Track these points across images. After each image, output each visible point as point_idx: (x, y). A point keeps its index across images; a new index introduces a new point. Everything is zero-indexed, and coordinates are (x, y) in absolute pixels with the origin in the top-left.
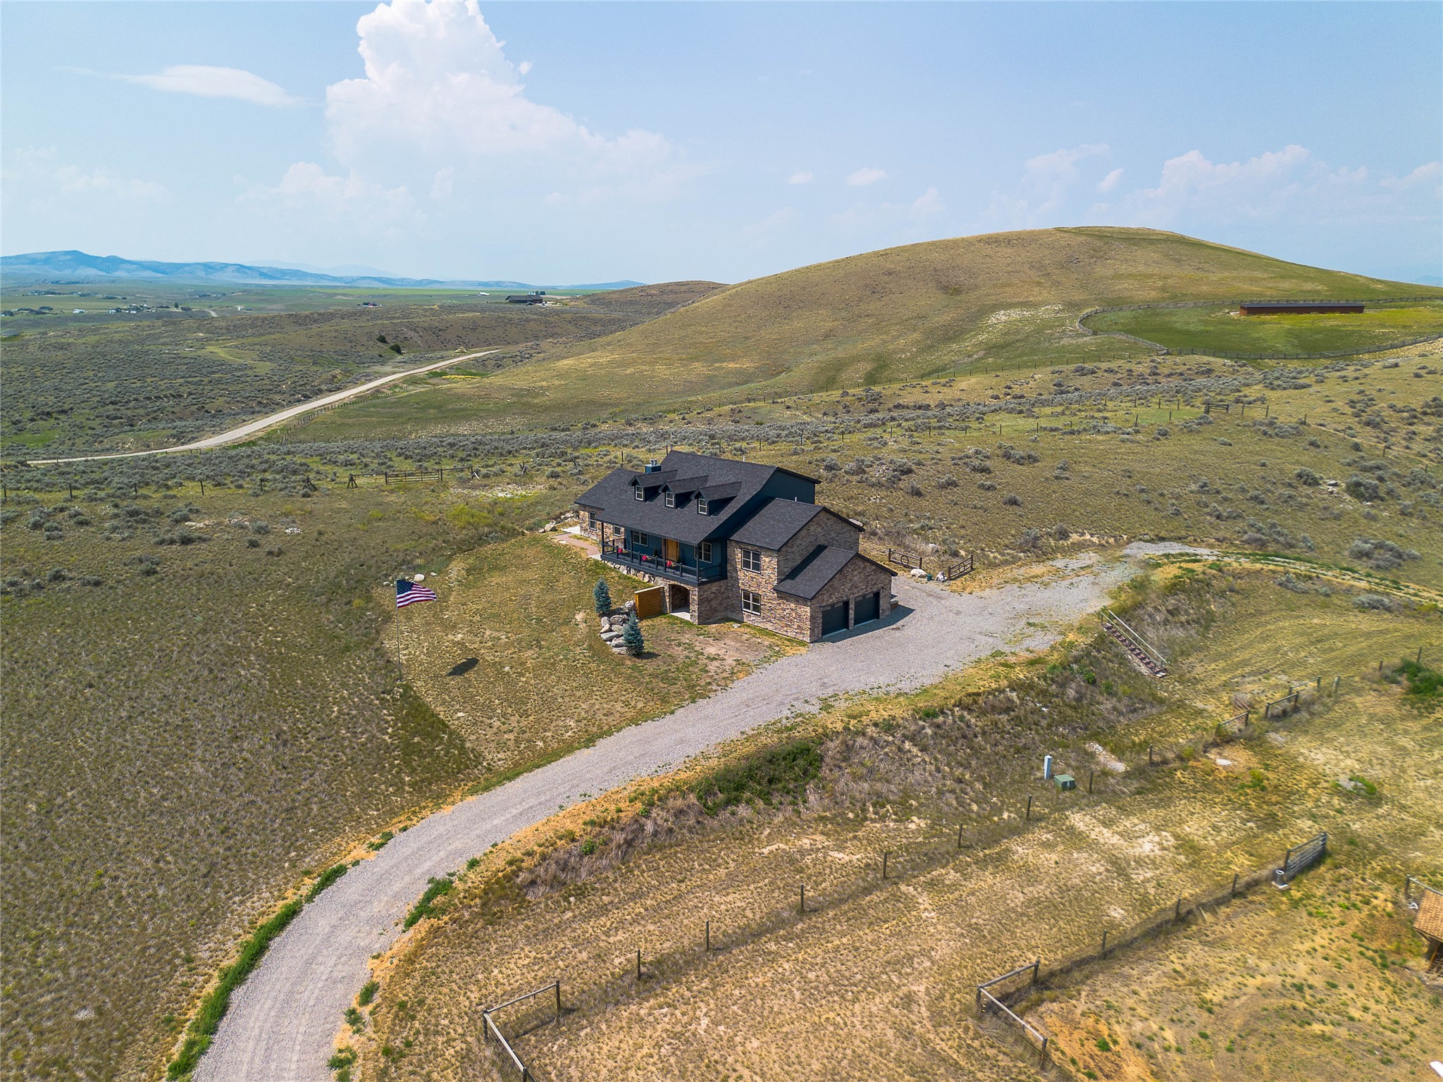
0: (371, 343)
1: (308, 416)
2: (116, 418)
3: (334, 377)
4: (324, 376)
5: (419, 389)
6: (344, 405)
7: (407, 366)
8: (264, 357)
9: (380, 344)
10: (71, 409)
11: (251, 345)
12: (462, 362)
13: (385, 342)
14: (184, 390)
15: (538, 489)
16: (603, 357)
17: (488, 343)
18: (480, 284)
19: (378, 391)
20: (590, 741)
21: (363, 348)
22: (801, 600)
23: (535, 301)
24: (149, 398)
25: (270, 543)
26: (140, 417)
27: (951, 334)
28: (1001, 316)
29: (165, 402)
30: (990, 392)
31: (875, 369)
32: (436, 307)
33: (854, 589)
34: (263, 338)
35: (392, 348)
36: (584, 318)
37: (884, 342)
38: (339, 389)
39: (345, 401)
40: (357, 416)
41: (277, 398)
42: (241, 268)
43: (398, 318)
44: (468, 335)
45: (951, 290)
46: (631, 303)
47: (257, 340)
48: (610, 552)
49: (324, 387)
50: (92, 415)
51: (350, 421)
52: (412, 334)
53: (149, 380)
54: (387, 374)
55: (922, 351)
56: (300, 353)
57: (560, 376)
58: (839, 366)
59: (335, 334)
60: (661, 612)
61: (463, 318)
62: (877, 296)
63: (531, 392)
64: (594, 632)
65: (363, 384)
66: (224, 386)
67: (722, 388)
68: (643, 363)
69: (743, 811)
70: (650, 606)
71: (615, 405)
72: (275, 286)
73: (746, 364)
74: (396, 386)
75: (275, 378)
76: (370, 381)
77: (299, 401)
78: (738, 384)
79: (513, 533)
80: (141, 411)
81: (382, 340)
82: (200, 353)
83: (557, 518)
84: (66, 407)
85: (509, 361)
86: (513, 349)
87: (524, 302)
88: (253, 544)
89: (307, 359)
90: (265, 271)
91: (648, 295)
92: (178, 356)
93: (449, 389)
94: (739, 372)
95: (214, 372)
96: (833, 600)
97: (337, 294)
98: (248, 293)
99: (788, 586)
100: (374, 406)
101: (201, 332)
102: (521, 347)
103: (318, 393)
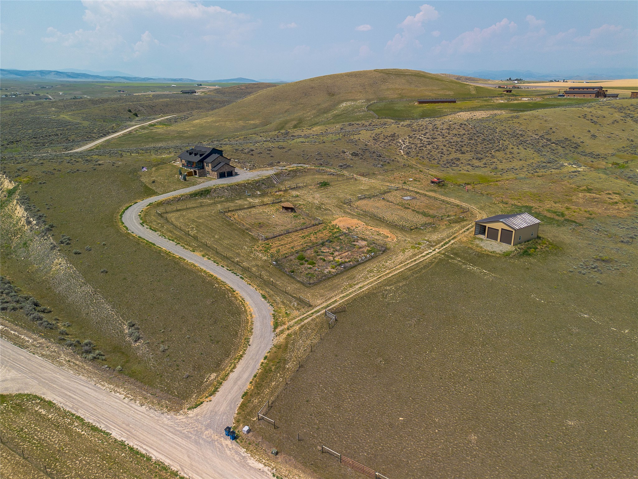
0: (125, 112)
1: (108, 141)
2: (38, 143)
3: (113, 127)
4: (109, 127)
5: (146, 131)
6: (119, 137)
7: (140, 122)
8: (84, 119)
9: (129, 113)
10: (20, 140)
11: (77, 114)
12: (162, 120)
13: (131, 112)
14: (59, 133)
15: (172, 155)
16: (209, 119)
17: (173, 112)
18: (172, 80)
19: (131, 132)
20: (175, 191)
21: (123, 115)
22: (215, 171)
23: (193, 92)
24: (47, 136)
25: (116, 165)
26: (46, 143)
27: (326, 111)
28: (344, 104)
29: (52, 137)
30: (321, 131)
31: (297, 124)
32: (151, 96)
33: (226, 169)
34: (81, 111)
35: (134, 114)
36: (212, 100)
37: (304, 113)
38: (115, 132)
39: (120, 136)
40: (125, 141)
41: (94, 135)
42: (58, 73)
43: (135, 101)
44: (164, 109)
45: (331, 94)
46: (233, 92)
47: (79, 112)
48: (183, 165)
49: (110, 131)
50: (29, 142)
51: (123, 143)
52: (141, 108)
53: (44, 129)
54: (133, 126)
55: (315, 117)
56: (97, 117)
57: (194, 126)
58: (286, 122)
59: (110, 109)
60: (192, 175)
61: (162, 102)
62: (306, 96)
63: (183, 132)
64: (178, 178)
65: (125, 130)
66: (72, 131)
67: (247, 130)
68: (223, 122)
69: (197, 197)
70: (190, 174)
71: (211, 136)
72: (75, 82)
73: (257, 122)
74: (137, 130)
75: (91, 128)
76: (127, 128)
77: (102, 136)
78: (253, 129)
79: (166, 163)
80: (46, 141)
81: (130, 111)
82: (59, 118)
83: (175, 160)
84: (18, 140)
85: (179, 120)
86: (182, 115)
87: (188, 93)
88: (113, 165)
89: (101, 120)
90: (69, 74)
91: (241, 89)
92: (51, 120)
93: (156, 131)
94: (254, 124)
95: (67, 126)
96: (222, 171)
97: (105, 86)
98: (64, 86)
99: (213, 169)
100: (130, 138)
101: (53, 108)
102: (185, 113)
103: (108, 133)
